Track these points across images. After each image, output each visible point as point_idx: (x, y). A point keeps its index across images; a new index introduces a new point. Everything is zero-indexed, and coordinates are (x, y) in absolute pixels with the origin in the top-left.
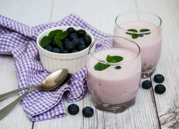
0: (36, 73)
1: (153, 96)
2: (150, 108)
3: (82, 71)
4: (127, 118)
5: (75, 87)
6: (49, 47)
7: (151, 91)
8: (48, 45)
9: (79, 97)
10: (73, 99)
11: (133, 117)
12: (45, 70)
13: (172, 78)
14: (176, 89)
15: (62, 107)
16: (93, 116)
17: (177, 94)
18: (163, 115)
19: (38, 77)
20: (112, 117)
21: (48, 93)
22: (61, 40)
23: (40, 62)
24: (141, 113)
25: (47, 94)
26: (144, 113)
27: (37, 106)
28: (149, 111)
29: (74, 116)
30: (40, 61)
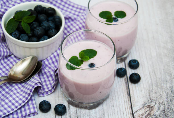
0: (3, 58)
1: (128, 85)
2: (124, 102)
3: (52, 56)
4: (101, 115)
5: (45, 76)
6: (16, 33)
7: (125, 80)
8: (15, 31)
9: (51, 90)
10: (44, 92)
11: (107, 113)
12: (13, 54)
13: (147, 62)
14: (152, 76)
15: (32, 104)
16: (66, 114)
17: (152, 84)
18: (137, 110)
19: (5, 63)
20: (85, 114)
21: (17, 85)
22: (29, 24)
23: (6, 45)
24: (115, 108)
25: (16, 87)
26: (118, 108)
27: (6, 104)
28: (124, 105)
29: (46, 114)
30: (6, 43)
